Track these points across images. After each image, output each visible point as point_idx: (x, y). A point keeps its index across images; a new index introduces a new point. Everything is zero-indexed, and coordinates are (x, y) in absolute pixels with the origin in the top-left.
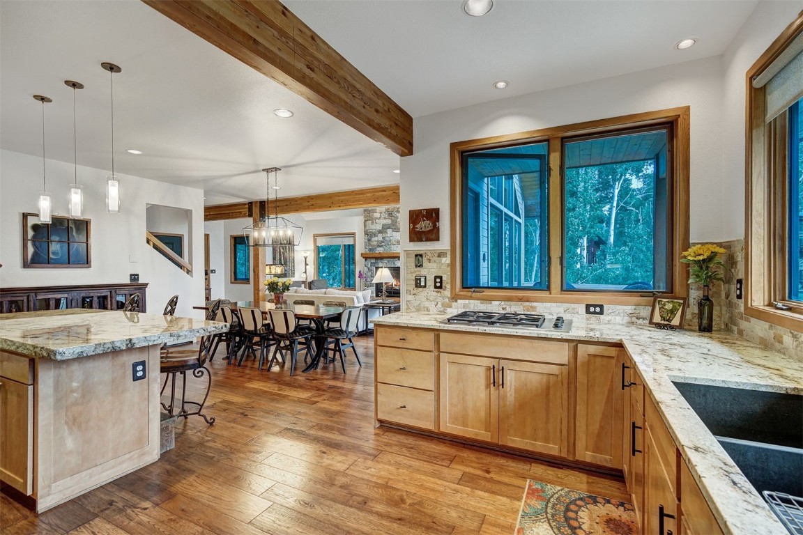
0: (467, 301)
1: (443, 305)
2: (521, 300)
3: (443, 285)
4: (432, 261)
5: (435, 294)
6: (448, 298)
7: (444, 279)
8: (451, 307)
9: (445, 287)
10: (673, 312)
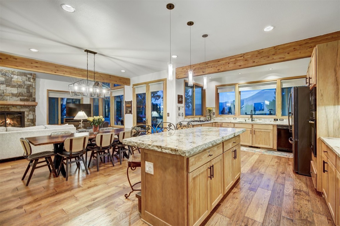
3: (183, 115)
4: (181, 109)
6: (184, 118)
7: (183, 113)
10: (209, 118)
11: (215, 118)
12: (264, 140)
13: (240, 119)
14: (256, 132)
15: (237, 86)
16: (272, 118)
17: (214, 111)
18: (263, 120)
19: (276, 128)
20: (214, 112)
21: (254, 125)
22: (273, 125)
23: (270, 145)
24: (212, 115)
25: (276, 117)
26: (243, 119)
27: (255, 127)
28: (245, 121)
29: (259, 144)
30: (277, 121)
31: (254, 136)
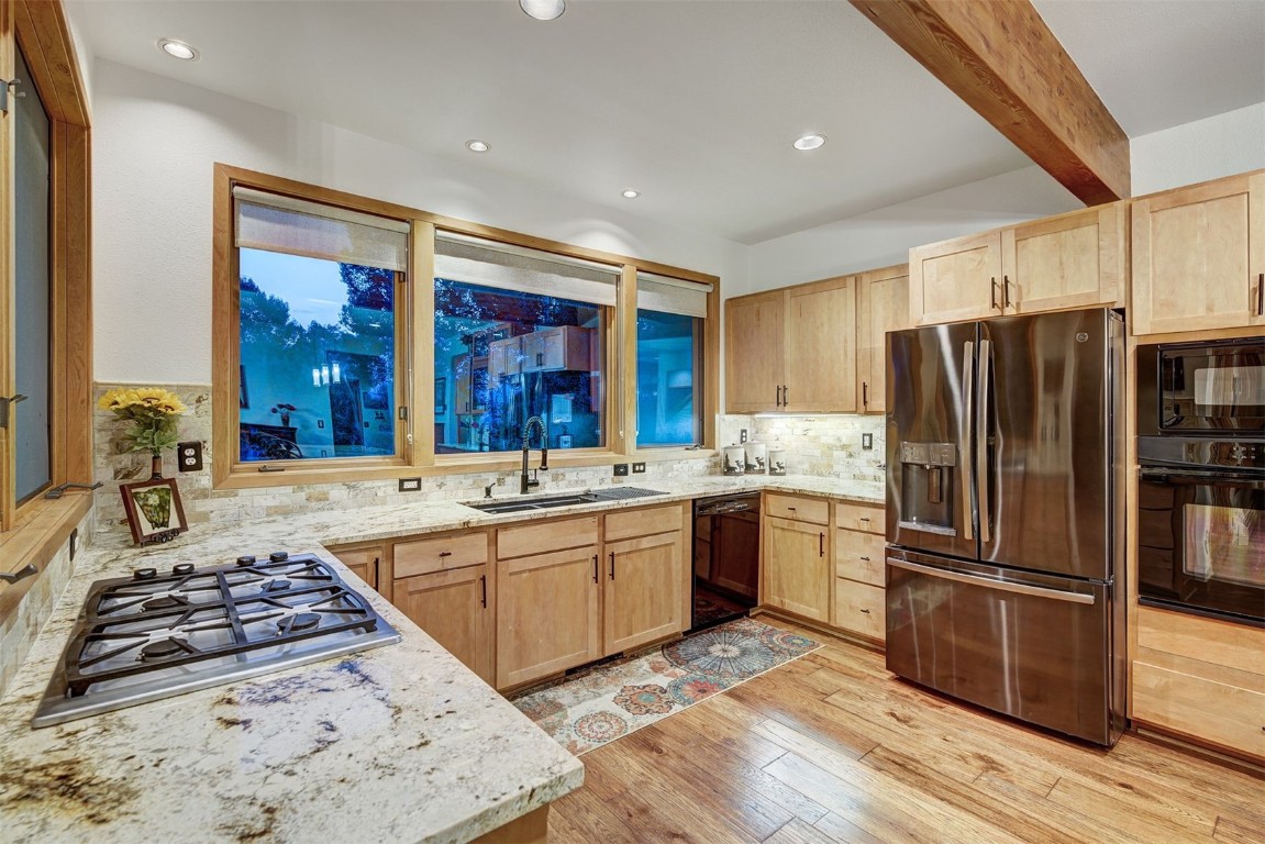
10: (163, 507)
16: (607, 461)
18: (571, 476)
20: (194, 438)
21: (608, 518)
23: (671, 620)
28: (489, 491)
30: (624, 478)
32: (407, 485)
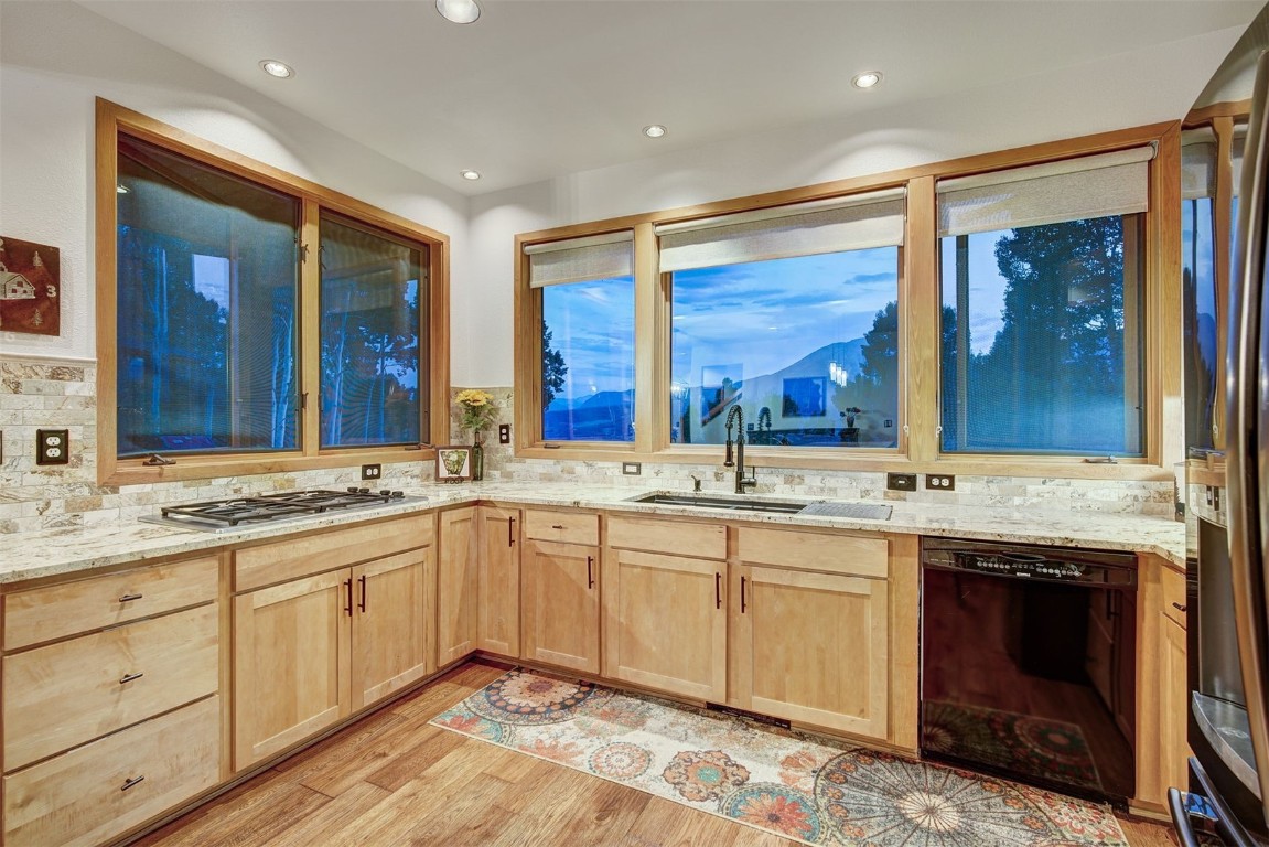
0: (148, 487)
1: (69, 506)
2: (269, 469)
3: (72, 452)
4: (23, 388)
5: (40, 479)
6: (89, 485)
7: (72, 437)
8: (97, 506)
9: (79, 458)
10: (459, 463)
11: (511, 467)
12: (821, 662)
13: (667, 470)
14: (755, 595)
15: (647, 235)
16: (875, 467)
17: (507, 413)
18: (813, 480)
19: (916, 560)
20: (505, 422)
21: (741, 530)
22: (892, 540)
23: (862, 712)
24: (492, 438)
25: (902, 459)
26: (684, 472)
27: (753, 546)
28: (698, 484)
29: (780, 697)
30: (909, 494)
31: (743, 621)
32: (629, 469)
